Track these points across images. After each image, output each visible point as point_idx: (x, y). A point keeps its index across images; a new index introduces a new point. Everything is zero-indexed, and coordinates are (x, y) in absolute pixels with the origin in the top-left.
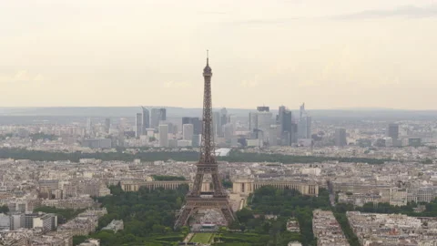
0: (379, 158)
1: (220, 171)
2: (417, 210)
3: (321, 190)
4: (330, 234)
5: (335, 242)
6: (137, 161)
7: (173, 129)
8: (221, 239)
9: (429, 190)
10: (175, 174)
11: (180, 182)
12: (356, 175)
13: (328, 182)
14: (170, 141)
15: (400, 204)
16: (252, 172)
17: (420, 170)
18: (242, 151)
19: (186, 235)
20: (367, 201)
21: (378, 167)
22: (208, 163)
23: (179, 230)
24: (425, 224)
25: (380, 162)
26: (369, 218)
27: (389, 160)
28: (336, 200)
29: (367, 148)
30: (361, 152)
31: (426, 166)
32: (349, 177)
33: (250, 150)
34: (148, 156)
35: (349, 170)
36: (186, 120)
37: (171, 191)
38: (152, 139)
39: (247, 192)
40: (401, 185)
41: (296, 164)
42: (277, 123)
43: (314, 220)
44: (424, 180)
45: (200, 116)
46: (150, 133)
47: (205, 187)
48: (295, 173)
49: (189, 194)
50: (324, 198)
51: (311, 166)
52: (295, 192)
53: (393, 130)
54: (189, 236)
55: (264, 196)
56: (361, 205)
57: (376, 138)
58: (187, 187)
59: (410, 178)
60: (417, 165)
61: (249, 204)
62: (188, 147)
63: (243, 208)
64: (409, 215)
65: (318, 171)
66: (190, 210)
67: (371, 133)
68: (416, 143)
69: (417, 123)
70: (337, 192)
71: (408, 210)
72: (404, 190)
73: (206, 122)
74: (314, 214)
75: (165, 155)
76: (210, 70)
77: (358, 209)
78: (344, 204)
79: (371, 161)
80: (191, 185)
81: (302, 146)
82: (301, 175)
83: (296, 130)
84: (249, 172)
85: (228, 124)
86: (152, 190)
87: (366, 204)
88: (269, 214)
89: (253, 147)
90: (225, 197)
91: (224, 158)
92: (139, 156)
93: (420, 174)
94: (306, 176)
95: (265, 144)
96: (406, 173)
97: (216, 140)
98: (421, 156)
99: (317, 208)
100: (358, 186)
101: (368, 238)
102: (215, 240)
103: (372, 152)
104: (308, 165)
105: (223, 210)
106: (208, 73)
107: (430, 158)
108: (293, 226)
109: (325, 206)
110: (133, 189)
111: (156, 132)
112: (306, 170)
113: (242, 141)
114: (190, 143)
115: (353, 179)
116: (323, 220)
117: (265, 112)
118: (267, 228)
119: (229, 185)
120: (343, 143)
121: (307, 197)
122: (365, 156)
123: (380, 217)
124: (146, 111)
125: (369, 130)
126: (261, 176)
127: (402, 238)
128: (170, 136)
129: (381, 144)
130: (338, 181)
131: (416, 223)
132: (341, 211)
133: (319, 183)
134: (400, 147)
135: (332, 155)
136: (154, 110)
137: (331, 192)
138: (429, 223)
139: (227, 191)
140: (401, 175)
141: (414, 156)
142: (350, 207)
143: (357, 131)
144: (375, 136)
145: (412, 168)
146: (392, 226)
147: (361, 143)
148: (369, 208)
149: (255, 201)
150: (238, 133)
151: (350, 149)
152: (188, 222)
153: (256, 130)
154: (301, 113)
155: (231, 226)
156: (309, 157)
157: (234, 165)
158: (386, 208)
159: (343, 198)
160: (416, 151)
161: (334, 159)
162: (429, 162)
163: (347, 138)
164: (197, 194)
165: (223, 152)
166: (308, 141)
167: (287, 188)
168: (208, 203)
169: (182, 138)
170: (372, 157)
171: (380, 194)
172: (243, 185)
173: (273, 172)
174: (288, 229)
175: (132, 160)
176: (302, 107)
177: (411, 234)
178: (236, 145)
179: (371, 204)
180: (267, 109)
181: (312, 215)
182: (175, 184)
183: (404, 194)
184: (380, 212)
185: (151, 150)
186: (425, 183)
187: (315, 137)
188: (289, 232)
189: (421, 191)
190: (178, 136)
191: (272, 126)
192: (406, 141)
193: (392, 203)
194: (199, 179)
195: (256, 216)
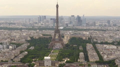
0: (105, 29)
1: (61, 33)
2: (115, 44)
3: (89, 38)
4: (91, 50)
5: (93, 52)
6: (38, 30)
7: (48, 22)
8: (61, 52)
9: (119, 38)
10: (48, 34)
11: (50, 36)
12: (98, 34)
13: (91, 36)
14: (47, 25)
15: (110, 42)
16: (70, 33)
17: (116, 33)
18: (67, 27)
19: (51, 51)
20: (101, 41)
21: (105, 32)
22: (57, 31)
23: (49, 49)
24: (117, 47)
25: (105, 31)
26: (102, 46)
27: (108, 30)
28: (93, 41)
31: (118, 31)
32: (96, 35)
33: (69, 27)
34: (41, 29)
35: (96, 33)
36: (51, 19)
37: (47, 38)
38: (42, 24)
39: (68, 39)
40: (111, 37)
41: (82, 31)
42: (77, 20)
43: (87, 46)
44: (117, 35)
45: (55, 18)
46: (42, 23)
47: (57, 37)
48: (81, 33)
49: (52, 39)
50: (89, 40)
51: (86, 32)
52: (82, 39)
53: (109, 22)
54: (52, 51)
55: (73, 40)
56: (100, 42)
57: (104, 24)
58: (52, 37)
59: (113, 35)
60: (115, 31)
61: (69, 42)
62: (52, 27)
63: (67, 43)
64: (113, 45)
65: (88, 33)
66: (52, 44)
67: (102, 23)
68: (115, 25)
69: (115, 20)
70: (93, 39)
71: (113, 44)
72: (112, 38)
73: (57, 20)
74: (87, 45)
75: (46, 29)
76: (58, 5)
77: (99, 43)
78: (95, 42)
79: (102, 30)
80: (53, 37)
81: (83, 26)
82: (83, 34)
83: (82, 22)
84: (69, 33)
85: (63, 20)
86: (42, 38)
87: (101, 42)
88: (74, 45)
89: (70, 26)
90: (62, 40)
91: (62, 30)
93: (116, 34)
94: (85, 34)
95: (73, 25)
96: (112, 34)
97: (60, 24)
98: (116, 29)
99: (88, 43)
100: (99, 37)
101: (102, 51)
102: (60, 52)
103: (103, 28)
104: (85, 31)
105: (62, 44)
106: (57, 6)
107: (119, 29)
108: (81, 48)
109: (90, 42)
110: (37, 38)
111: (43, 22)
112: (84, 33)
113: (67, 25)
114: (53, 25)
115: (97, 35)
116: (89, 46)
117: (73, 17)
118: (74, 48)
119: (63, 37)
120: (95, 25)
121: (85, 40)
122: (101, 29)
123: (105, 46)
124: (40, 17)
125: (102, 22)
126: (72, 34)
127: (111, 51)
128: (47, 24)
129: (105, 25)
130: (93, 36)
131: (115, 47)
132: (94, 44)
133: (88, 36)
134: (110, 26)
136: (43, 16)
137: (92, 39)
138: (119, 47)
139: (63, 38)
140: (111, 34)
141: (114, 29)
142: (97, 43)
143: (99, 22)
144: (103, 23)
145: (114, 32)
146: (108, 48)
147: (100, 25)
148: (102, 43)
150: (66, 23)
151: (97, 27)
152: (52, 47)
153: (71, 22)
154: (83, 17)
155: (64, 48)
156: (85, 29)
157: (65, 31)
158: (107, 43)
159: (95, 40)
160: (115, 27)
161: (92, 30)
162: (119, 30)
163: (96, 24)
164: (54, 40)
165: (62, 28)
166: (85, 25)
167: (79, 38)
168: (57, 42)
169: (50, 24)
170: (103, 29)
171: (105, 39)
172: (67, 37)
173: (75, 33)
174: (80, 49)
175: (36, 30)
176: (84, 16)
177: (114, 50)
178: (65, 26)
179: (103, 42)
180: (74, 16)
181: (86, 45)
182: (49, 36)
183: (111, 39)
184: (105, 44)
185: (42, 27)
186: (117, 36)
187: (87, 24)
188: (80, 50)
189: (116, 38)
190: (49, 23)
191: (75, 21)
192: (112, 25)
193: (108, 42)
194: (55, 35)
195: (71, 45)
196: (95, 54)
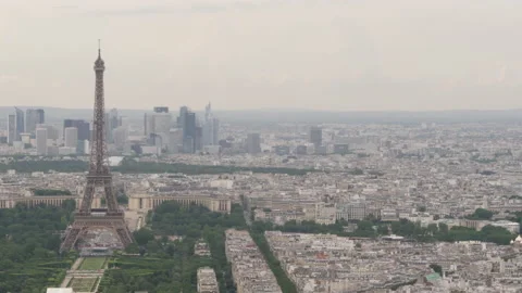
0: (301, 167)
1: (114, 184)
2: (348, 229)
3: (233, 206)
4: (247, 258)
5: (254, 267)
6: (11, 172)
7: (52, 134)
8: (117, 265)
9: (363, 206)
10: (58, 188)
11: (65, 197)
12: (274, 188)
13: (242, 197)
14: (50, 148)
15: (327, 222)
16: (151, 185)
17: (350, 182)
18: (137, 159)
19: (74, 261)
20: (288, 219)
21: (300, 178)
22: (100, 175)
23: (65, 254)
24: (358, 246)
25: (302, 173)
26: (292, 239)
27: (312, 170)
28: (252, 218)
29: (285, 157)
30: (278, 161)
31: (356, 177)
32: (266, 190)
33: (146, 159)
34: (24, 165)
35: (266, 182)
36: (68, 123)
37: (54, 209)
38: (28, 146)
39: (146, 208)
40: (329, 200)
41: (202, 175)
42: (179, 127)
43: (227, 242)
44: (354, 193)
46: (26, 139)
47: (96, 203)
48: (202, 185)
49: (78, 212)
50: (237, 216)
51: (220, 178)
52: (204, 209)
53: (316, 135)
54: (79, 261)
55: (166, 214)
56: (282, 223)
57: (296, 145)
58: (74, 203)
59: (338, 191)
60: (346, 175)
61: (148, 222)
62: (71, 155)
63: (142, 229)
64: (339, 235)
65: (229, 184)
66: (78, 230)
67: (288, 139)
68: (343, 150)
69: (343, 126)
70: (253, 209)
71: (337, 229)
72: (332, 206)
74: (227, 235)
75: (46, 165)
76: (103, 63)
77: (278, 228)
78: (261, 222)
79: (292, 172)
80: (80, 202)
81: (208, 153)
82: (209, 188)
83: (200, 135)
84: (147, 185)
85: (120, 128)
86: (32, 207)
87: (287, 223)
88: (173, 235)
89: (149, 155)
90: (121, 214)
91: (115, 169)
92: (12, 166)
93: (349, 187)
94: (216, 189)
95: (163, 151)
96: (334, 186)
97: (109, 147)
98: (349, 165)
99: (230, 226)
100: (277, 200)
101: (292, 262)
102: (110, 265)
103: (292, 161)
104: (217, 176)
105: (119, 231)
106: (99, 66)
107: (359, 167)
108: (202, 249)
109: (240, 225)
110: (8, 206)
111: (33, 137)
112: (215, 182)
113: (136, 147)
114: (73, 150)
115: (271, 192)
116: (237, 242)
117: (163, 113)
118: (171, 251)
119: (124, 201)
120: (256, 150)
121: (217, 215)
122: (283, 166)
123: (305, 238)
124: (19, 113)
125: (286, 135)
126: (162, 189)
127: (332, 263)
128: (49, 143)
129: (302, 151)
130: (254, 195)
131: (348, 244)
132: (259, 230)
133: (231, 198)
134: (325, 155)
135: (245, 165)
136: (30, 111)
137: (246, 208)
138: (364, 244)
139: (121, 208)
140: (328, 187)
141: (341, 165)
142: (269, 226)
143: (272, 136)
144: (294, 141)
145: (340, 180)
146: (319, 249)
147: (278, 150)
148: (291, 228)
149: (156, 219)
150: (131, 138)
151: (265, 157)
152: (76, 245)
153: (153, 135)
154: (207, 115)
155: (127, 250)
156: (217, 167)
157: (129, 176)
158: (311, 227)
159: (260, 215)
160: (344, 159)
161: (247, 169)
162: (359, 172)
163: (262, 145)
164: (85, 213)
165: (115, 161)
166: (215, 148)
167: (193, 203)
168: (98, 222)
169: (63, 145)
170: (292, 167)
171: (304, 211)
172: (141, 199)
173: (175, 184)
174: (197, 252)
175: (5, 171)
176: (208, 108)
177: (343, 258)
178: (129, 152)
179: (294, 222)
180: (166, 109)
181: (224, 235)
182: (61, 199)
183: (332, 211)
184: (305, 232)
185: (27, 159)
186: (356, 197)
187: (222, 143)
188: (198, 256)
189: (351, 207)
190: (59, 142)
191: (172, 130)
192: (331, 148)
193: (318, 221)
195: (156, 238)
196: (265, 273)
